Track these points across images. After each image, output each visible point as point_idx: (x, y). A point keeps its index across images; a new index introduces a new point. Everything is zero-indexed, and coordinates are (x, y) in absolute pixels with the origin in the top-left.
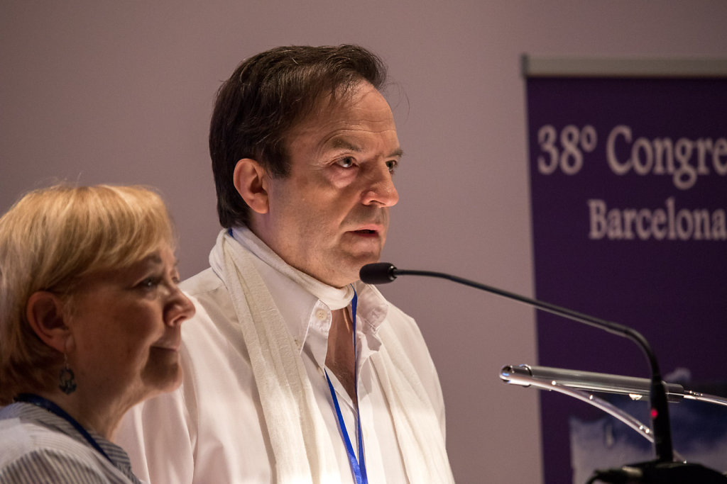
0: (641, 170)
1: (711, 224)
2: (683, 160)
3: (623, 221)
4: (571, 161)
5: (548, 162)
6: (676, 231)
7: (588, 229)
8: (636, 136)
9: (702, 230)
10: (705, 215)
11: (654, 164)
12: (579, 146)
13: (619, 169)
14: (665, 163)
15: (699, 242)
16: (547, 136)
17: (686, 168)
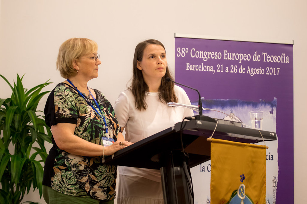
0: (197, 57)
1: (210, 69)
2: (205, 56)
3: (193, 67)
4: (183, 55)
5: (179, 55)
6: (203, 70)
7: (186, 69)
8: (196, 51)
9: (208, 70)
10: (209, 66)
11: (199, 56)
12: (185, 52)
13: (193, 57)
14: (202, 56)
15: (207, 71)
16: (179, 49)
17: (206, 57)
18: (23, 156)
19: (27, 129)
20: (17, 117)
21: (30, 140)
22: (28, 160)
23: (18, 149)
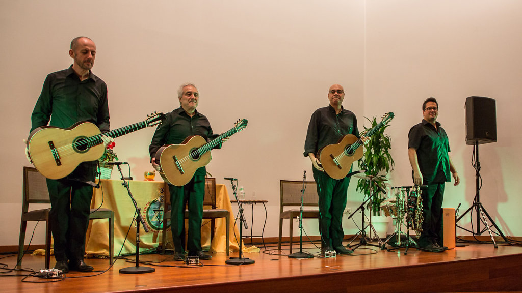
18: (378, 155)
19: (379, 142)
20: (375, 138)
21: (381, 147)
22: (380, 156)
23: (375, 152)
